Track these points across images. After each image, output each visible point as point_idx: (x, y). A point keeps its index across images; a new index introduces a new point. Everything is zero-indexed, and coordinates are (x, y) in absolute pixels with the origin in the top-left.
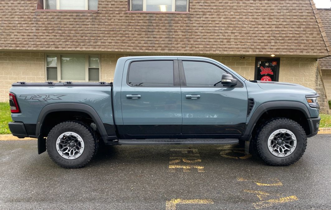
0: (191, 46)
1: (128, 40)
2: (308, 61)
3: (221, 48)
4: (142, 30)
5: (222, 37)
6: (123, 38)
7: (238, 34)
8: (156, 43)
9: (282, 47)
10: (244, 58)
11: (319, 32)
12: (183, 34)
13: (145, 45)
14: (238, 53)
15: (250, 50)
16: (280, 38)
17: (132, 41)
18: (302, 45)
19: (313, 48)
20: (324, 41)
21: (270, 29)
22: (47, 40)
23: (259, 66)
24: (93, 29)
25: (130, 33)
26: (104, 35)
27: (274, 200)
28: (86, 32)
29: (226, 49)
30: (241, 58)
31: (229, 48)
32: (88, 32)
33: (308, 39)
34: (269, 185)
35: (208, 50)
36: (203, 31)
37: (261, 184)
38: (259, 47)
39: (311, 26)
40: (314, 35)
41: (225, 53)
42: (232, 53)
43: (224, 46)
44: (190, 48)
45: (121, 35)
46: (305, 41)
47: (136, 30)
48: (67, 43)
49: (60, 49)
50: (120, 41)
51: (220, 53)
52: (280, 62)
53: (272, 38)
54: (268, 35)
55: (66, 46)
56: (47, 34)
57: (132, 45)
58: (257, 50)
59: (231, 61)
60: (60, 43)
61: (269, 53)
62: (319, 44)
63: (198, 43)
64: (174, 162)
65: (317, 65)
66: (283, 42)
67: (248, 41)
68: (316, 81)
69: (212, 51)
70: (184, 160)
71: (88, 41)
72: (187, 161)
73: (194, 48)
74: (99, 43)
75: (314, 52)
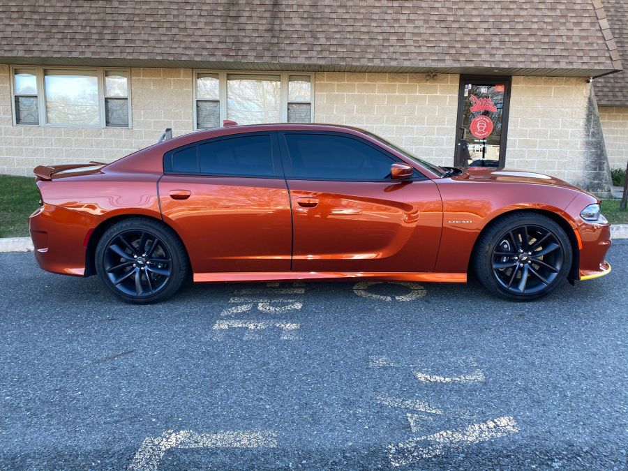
0: (320, 50)
1: (184, 35)
2: (569, 83)
3: (384, 54)
4: (215, 14)
5: (387, 30)
6: (175, 31)
7: (420, 23)
8: (244, 41)
9: (516, 52)
10: (436, 75)
11: (594, 20)
12: (304, 22)
13: (220, 46)
14: (422, 64)
15: (447, 58)
16: (511, 33)
17: (194, 38)
18: (558, 47)
19: (581, 54)
20: (604, 39)
21: (490, 13)
22: (8, 34)
23: (466, 95)
24: (108, 11)
25: (188, 19)
26: (132, 24)
27: (450, 432)
28: (93, 17)
29: (394, 54)
30: (429, 75)
31: (402, 54)
32: (96, 17)
33: (570, 33)
34: (447, 379)
35: (357, 57)
36: (347, 16)
37: (428, 377)
38: (466, 51)
39: (578, 7)
40: (584, 26)
41: (394, 64)
42: (407, 64)
43: (391, 49)
44: (317, 54)
45: (169, 26)
46: (565, 39)
47: (202, 14)
48: (52, 41)
49: (35, 55)
50: (166, 38)
51: (383, 64)
52: (512, 86)
53: (493, 31)
54: (485, 25)
55: (49, 48)
56: (7, 22)
57: (193, 45)
58: (462, 59)
59: (408, 83)
60: (38, 41)
61: (487, 65)
62: (595, 45)
63: (335, 43)
64: (234, 310)
65: (589, 92)
66: (517, 40)
67: (443, 39)
68: (586, 125)
69: (366, 60)
70: (260, 306)
71: (97, 38)
72: (268, 308)
73: (326, 54)
74: (121, 43)
75: (583, 63)
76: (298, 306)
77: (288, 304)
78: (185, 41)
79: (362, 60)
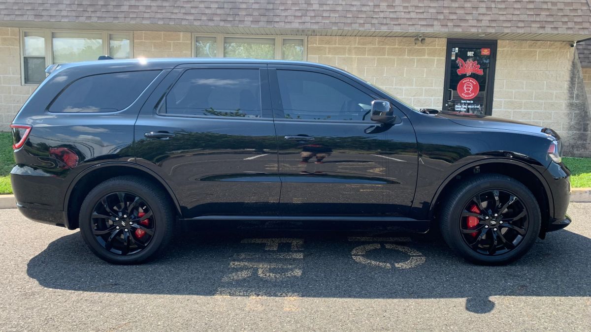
0: (313, 15)
2: (553, 47)
3: (375, 19)
8: (241, 7)
9: (502, 18)
10: (424, 39)
13: (219, 11)
14: (411, 30)
15: (435, 23)
18: (544, 13)
19: (566, 19)
20: (588, 5)
23: (453, 58)
29: (385, 20)
30: (418, 39)
31: (392, 19)
35: (349, 22)
38: (454, 17)
41: (384, 29)
42: (397, 29)
43: (382, 15)
44: (311, 19)
46: (550, 6)
48: (61, 7)
49: (45, 19)
51: (373, 29)
52: (498, 49)
55: (58, 13)
57: (193, 11)
58: (450, 24)
59: (397, 46)
60: (47, 6)
61: (474, 30)
62: (579, 11)
63: (328, 9)
64: (234, 276)
65: (573, 55)
66: (503, 6)
67: (431, 5)
68: (570, 88)
69: (357, 25)
70: (260, 272)
71: (103, 4)
72: (268, 275)
73: (319, 19)
74: (125, 8)
75: (568, 28)
76: (298, 273)
77: (287, 270)
78: (185, 7)
79: (353, 25)
